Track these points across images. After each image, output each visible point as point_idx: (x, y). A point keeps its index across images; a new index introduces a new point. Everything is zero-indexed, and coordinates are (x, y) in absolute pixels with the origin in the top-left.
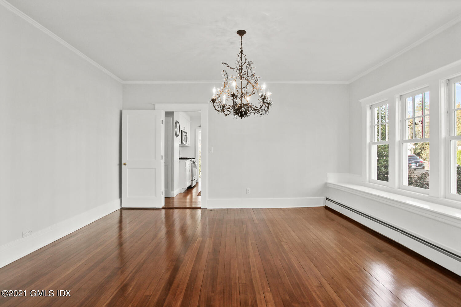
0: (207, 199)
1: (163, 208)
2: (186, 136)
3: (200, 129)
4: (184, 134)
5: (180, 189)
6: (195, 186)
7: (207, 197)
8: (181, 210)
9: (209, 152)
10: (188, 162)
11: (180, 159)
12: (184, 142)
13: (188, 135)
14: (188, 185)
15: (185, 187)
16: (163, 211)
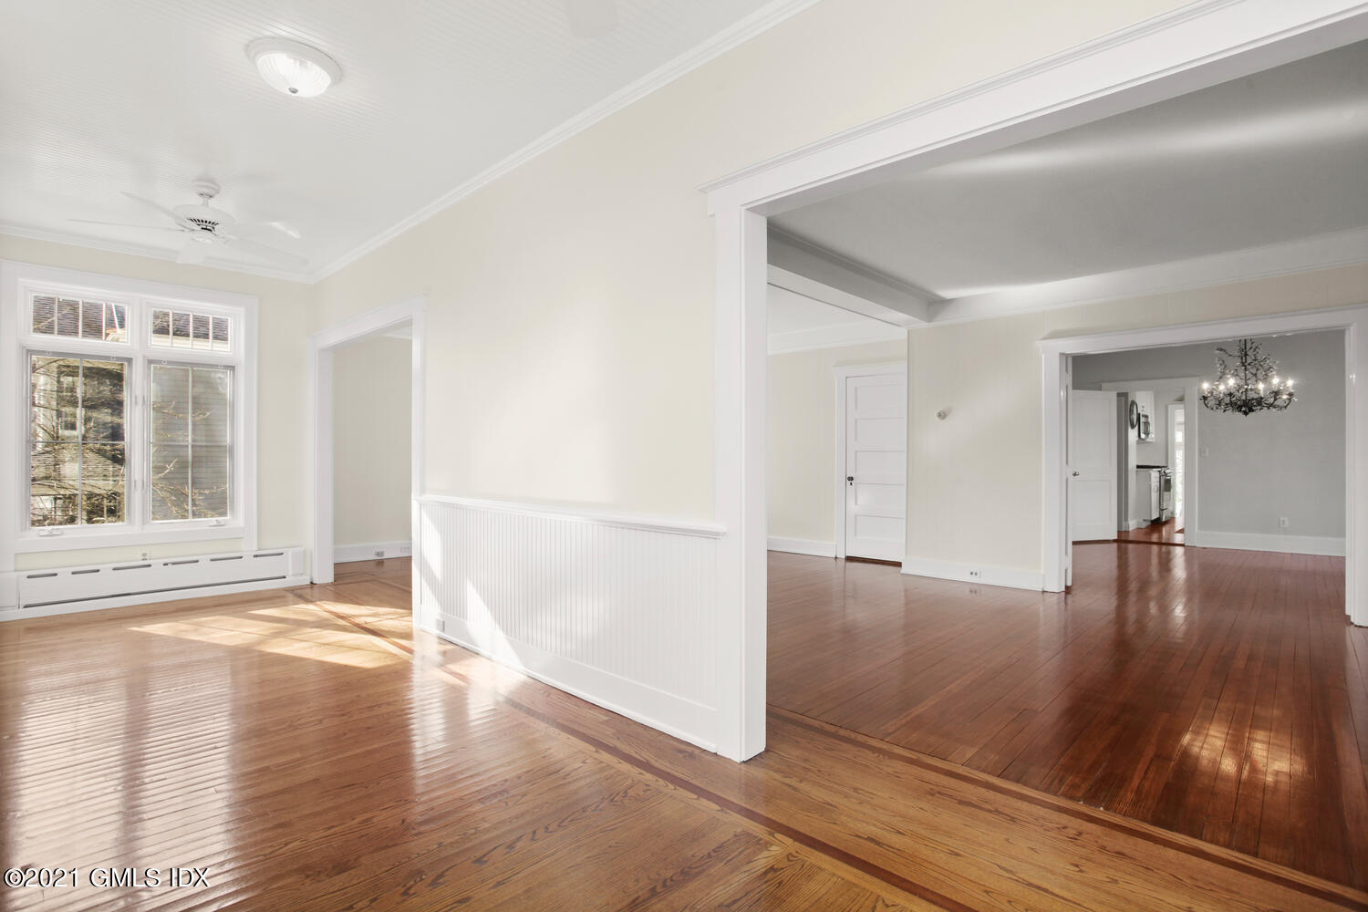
0: (1197, 531)
1: (1114, 541)
2: (1147, 424)
3: (1182, 406)
4: (1142, 420)
5: (1138, 522)
6: (1166, 522)
7: (1197, 527)
8: (1146, 545)
9: (1200, 455)
10: (1154, 474)
11: (1138, 467)
12: (1143, 436)
13: (1151, 420)
14: (1155, 516)
15: (1149, 518)
16: (1115, 545)
